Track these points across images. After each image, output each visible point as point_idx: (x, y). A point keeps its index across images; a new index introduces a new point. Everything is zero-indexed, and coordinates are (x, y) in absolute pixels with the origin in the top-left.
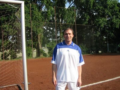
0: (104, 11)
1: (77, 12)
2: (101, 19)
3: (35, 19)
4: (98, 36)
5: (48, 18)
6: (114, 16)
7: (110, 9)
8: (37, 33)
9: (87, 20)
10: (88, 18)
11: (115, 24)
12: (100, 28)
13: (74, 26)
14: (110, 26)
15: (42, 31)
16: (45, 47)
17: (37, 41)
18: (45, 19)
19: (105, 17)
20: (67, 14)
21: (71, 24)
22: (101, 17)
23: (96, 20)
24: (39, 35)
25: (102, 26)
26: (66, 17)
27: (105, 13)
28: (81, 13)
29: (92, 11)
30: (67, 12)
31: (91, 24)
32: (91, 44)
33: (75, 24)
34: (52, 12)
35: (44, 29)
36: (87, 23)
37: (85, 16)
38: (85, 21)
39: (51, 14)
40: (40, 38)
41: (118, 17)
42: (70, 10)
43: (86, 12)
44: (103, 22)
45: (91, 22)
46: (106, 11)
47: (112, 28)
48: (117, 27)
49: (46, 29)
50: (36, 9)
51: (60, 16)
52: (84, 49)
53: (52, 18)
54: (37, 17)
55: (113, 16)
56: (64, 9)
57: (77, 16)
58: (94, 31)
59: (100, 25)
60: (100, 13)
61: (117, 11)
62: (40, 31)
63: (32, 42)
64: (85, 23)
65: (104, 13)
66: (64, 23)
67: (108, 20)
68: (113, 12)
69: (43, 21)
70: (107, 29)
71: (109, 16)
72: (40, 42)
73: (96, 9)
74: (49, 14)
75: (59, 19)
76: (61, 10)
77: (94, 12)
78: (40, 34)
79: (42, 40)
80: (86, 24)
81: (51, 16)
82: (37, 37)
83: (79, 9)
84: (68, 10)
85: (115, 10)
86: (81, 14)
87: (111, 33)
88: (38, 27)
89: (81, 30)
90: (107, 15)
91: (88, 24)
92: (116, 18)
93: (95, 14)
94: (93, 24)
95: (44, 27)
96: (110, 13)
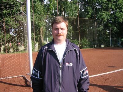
0: (107, 4)
1: (80, 6)
2: (105, 12)
3: (37, 12)
4: (101, 29)
5: (50, 12)
6: (118, 10)
7: (113, 3)
8: (39, 26)
9: (90, 13)
10: (91, 11)
11: (119, 18)
12: (103, 22)
13: (77, 19)
14: (113, 20)
15: (44, 24)
16: (47, 40)
17: (39, 34)
18: (48, 12)
19: (108, 11)
20: (70, 7)
21: (74, 17)
22: (104, 11)
23: (99, 14)
24: (41, 28)
25: (105, 19)
26: (69, 10)
27: (109, 6)
28: (84, 6)
29: (95, 5)
30: (70, 5)
31: (94, 18)
32: (94, 38)
33: (77, 17)
34: (54, 5)
35: (47, 22)
36: (90, 16)
37: (88, 9)
38: (88, 14)
39: (54, 7)
40: (43, 32)
41: (121, 11)
42: (73, 3)
43: (89, 6)
44: (106, 15)
45: (94, 16)
46: (110, 5)
47: (115, 22)
48: (120, 21)
49: (48, 22)
50: (39, 2)
51: (62, 10)
52: (86, 43)
53: (54, 11)
54: (39, 10)
55: (116, 9)
56: (67, 2)
57: (80, 9)
58: (97, 24)
59: (103, 19)
60: (104, 7)
61: (121, 5)
62: (42, 24)
63: (34, 35)
64: (88, 16)
65: (107, 7)
66: (67, 16)
67: (111, 14)
68: (117, 6)
69: (45, 14)
70: (110, 23)
71: (113, 10)
72: (43, 35)
73: (99, 2)
74: (52, 8)
75: (61, 12)
76: (64, 3)
77: (98, 6)
78: (43, 27)
79: (44, 34)
80: (89, 18)
81: (54, 9)
82: (39, 31)
83: (82, 2)
84: (71, 4)
85: (119, 4)
86: (83, 8)
87: (114, 27)
88: (40, 20)
89: (83, 24)
90: (111, 9)
91: (91, 18)
92: (120, 12)
93: (98, 7)
94: (96, 18)
95: (47, 21)
96: (113, 7)
